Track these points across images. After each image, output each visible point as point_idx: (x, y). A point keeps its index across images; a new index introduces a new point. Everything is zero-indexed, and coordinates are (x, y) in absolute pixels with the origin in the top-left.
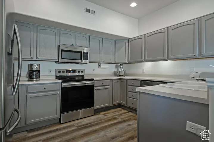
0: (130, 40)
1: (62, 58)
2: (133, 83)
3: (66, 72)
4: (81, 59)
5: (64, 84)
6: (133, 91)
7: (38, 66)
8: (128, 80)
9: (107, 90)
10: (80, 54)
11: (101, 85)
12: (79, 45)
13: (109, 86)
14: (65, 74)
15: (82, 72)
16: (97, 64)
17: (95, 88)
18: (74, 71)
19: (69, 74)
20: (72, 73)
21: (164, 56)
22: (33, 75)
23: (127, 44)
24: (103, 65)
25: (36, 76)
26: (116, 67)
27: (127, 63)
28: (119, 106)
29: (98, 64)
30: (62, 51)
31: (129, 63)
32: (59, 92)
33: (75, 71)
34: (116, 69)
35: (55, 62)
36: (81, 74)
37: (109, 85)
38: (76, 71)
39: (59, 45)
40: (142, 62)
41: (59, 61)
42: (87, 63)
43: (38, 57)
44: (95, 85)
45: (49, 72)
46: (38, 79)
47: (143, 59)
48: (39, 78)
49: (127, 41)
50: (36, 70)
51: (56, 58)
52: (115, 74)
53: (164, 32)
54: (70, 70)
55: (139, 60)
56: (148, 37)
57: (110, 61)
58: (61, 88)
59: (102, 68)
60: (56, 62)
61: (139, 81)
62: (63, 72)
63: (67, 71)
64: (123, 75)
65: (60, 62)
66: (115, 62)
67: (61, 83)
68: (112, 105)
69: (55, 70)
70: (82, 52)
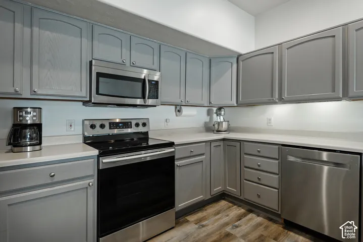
0: (240, 58)
1: (98, 93)
2: (259, 151)
3: (107, 126)
4: (144, 97)
5: (104, 161)
6: (259, 168)
7: (35, 114)
8: (245, 143)
9: (200, 165)
10: (140, 85)
11: (189, 155)
12: (137, 65)
13: (204, 157)
14: (107, 131)
15: (144, 125)
16: (174, 107)
17: (177, 163)
18: (126, 124)
19: (116, 131)
20: (123, 128)
21: (334, 91)
22: (25, 137)
23: (235, 66)
24: (186, 111)
25: (31, 139)
26: (209, 113)
27: (236, 105)
28: (223, 196)
29: (176, 108)
30: (99, 75)
31: (239, 105)
32: (93, 181)
33: (128, 122)
34: (209, 117)
35: (81, 103)
36: (141, 129)
37: (203, 154)
38: (131, 122)
39: (91, 62)
40: (275, 103)
41: (90, 101)
42: (155, 106)
43: (36, 90)
44: (176, 157)
45: (69, 126)
46: (37, 147)
47: (277, 97)
48: (40, 143)
49: (235, 60)
50: (31, 125)
51: (84, 94)
52: (209, 128)
53: (334, 36)
54: (118, 121)
55: (265, 99)
56: (287, 49)
57: (199, 102)
58: (98, 169)
59: (185, 116)
60: (85, 103)
61: (277, 147)
62: (102, 126)
63: (110, 123)
64: (224, 131)
65: (94, 103)
66: (210, 103)
67: (99, 156)
68: (210, 197)
69: (83, 121)
70: (144, 80)
